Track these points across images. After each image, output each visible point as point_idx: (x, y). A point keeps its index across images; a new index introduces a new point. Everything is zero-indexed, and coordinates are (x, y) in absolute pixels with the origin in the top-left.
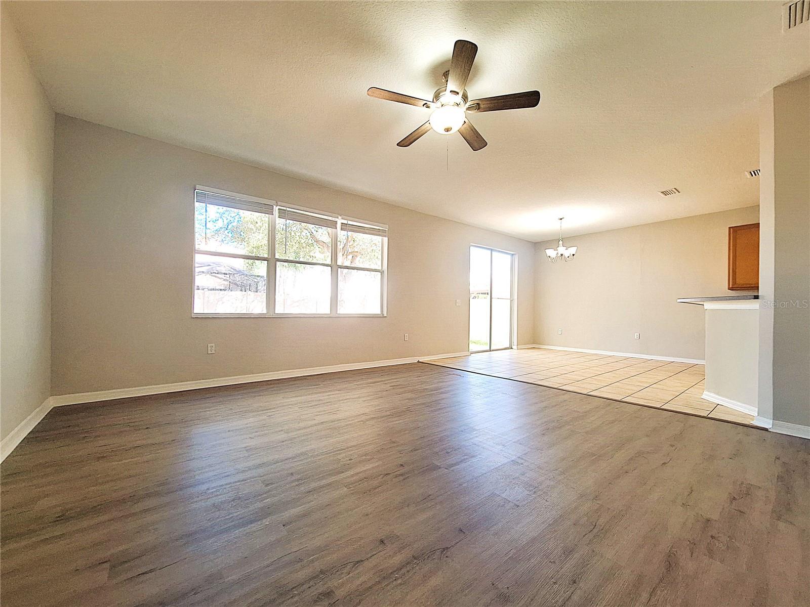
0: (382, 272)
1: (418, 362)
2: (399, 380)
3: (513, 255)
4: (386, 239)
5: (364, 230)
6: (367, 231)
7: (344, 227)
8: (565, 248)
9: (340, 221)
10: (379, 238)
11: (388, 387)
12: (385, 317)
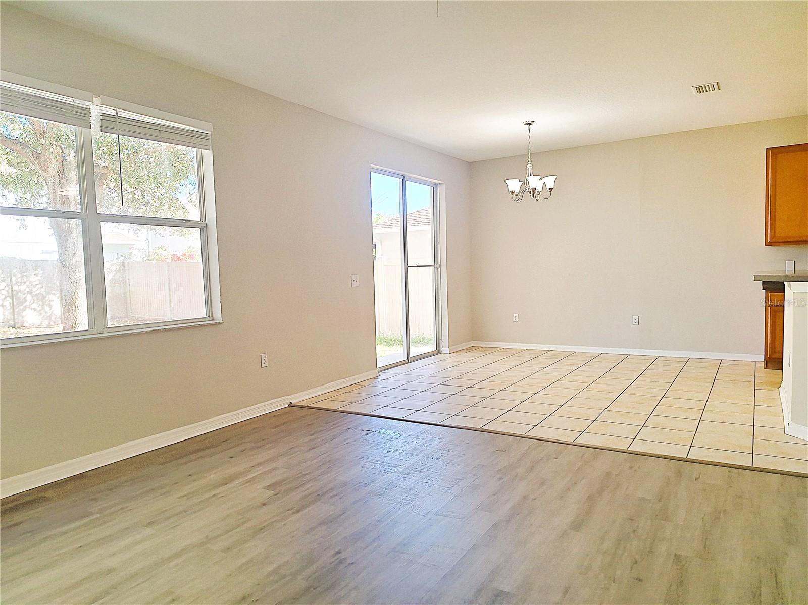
0: (204, 229)
1: (290, 405)
2: (274, 465)
3: (436, 185)
4: (208, 155)
5: (157, 133)
6: (165, 135)
7: (109, 123)
8: (540, 177)
9: (96, 110)
10: (192, 152)
11: (258, 492)
12: (220, 323)
